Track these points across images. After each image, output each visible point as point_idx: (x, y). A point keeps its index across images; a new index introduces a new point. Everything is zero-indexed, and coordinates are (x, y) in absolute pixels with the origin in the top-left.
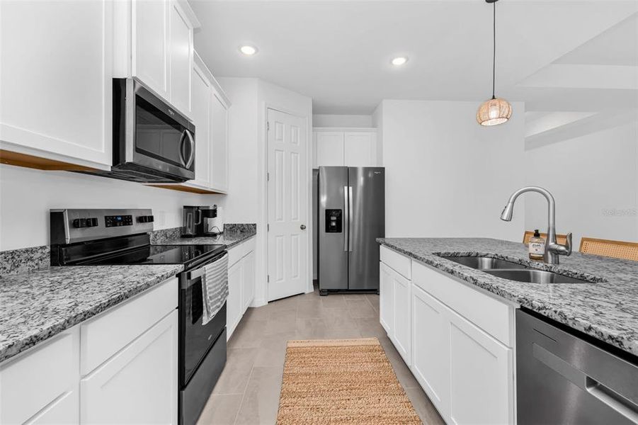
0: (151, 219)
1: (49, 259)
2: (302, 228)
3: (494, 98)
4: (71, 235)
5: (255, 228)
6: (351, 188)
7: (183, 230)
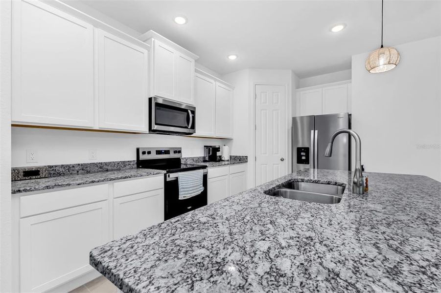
0: (180, 152)
1: (136, 165)
2: (281, 160)
3: (382, 47)
4: (142, 157)
5: (247, 159)
6: (316, 131)
7: (204, 158)
